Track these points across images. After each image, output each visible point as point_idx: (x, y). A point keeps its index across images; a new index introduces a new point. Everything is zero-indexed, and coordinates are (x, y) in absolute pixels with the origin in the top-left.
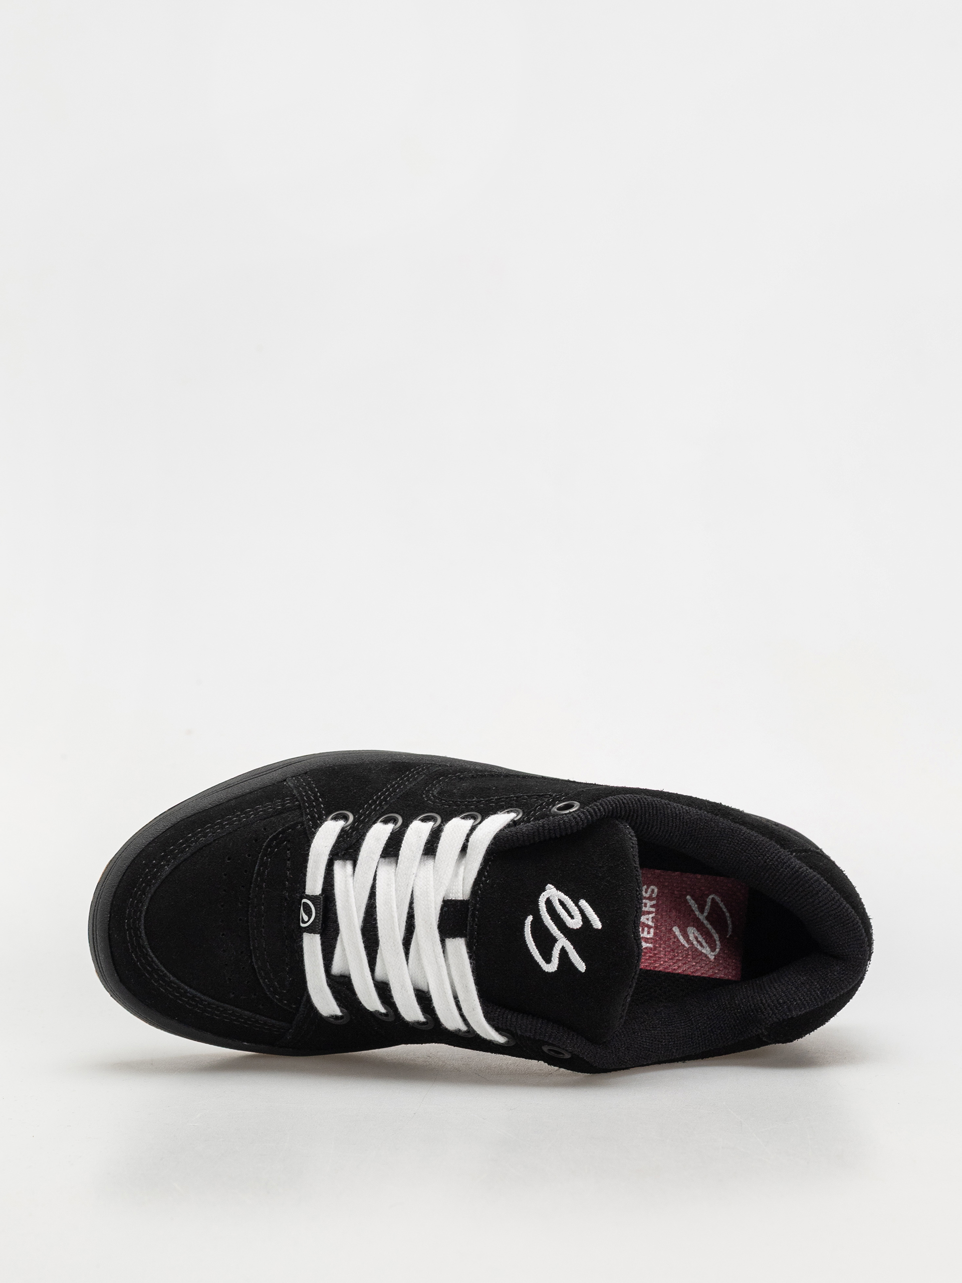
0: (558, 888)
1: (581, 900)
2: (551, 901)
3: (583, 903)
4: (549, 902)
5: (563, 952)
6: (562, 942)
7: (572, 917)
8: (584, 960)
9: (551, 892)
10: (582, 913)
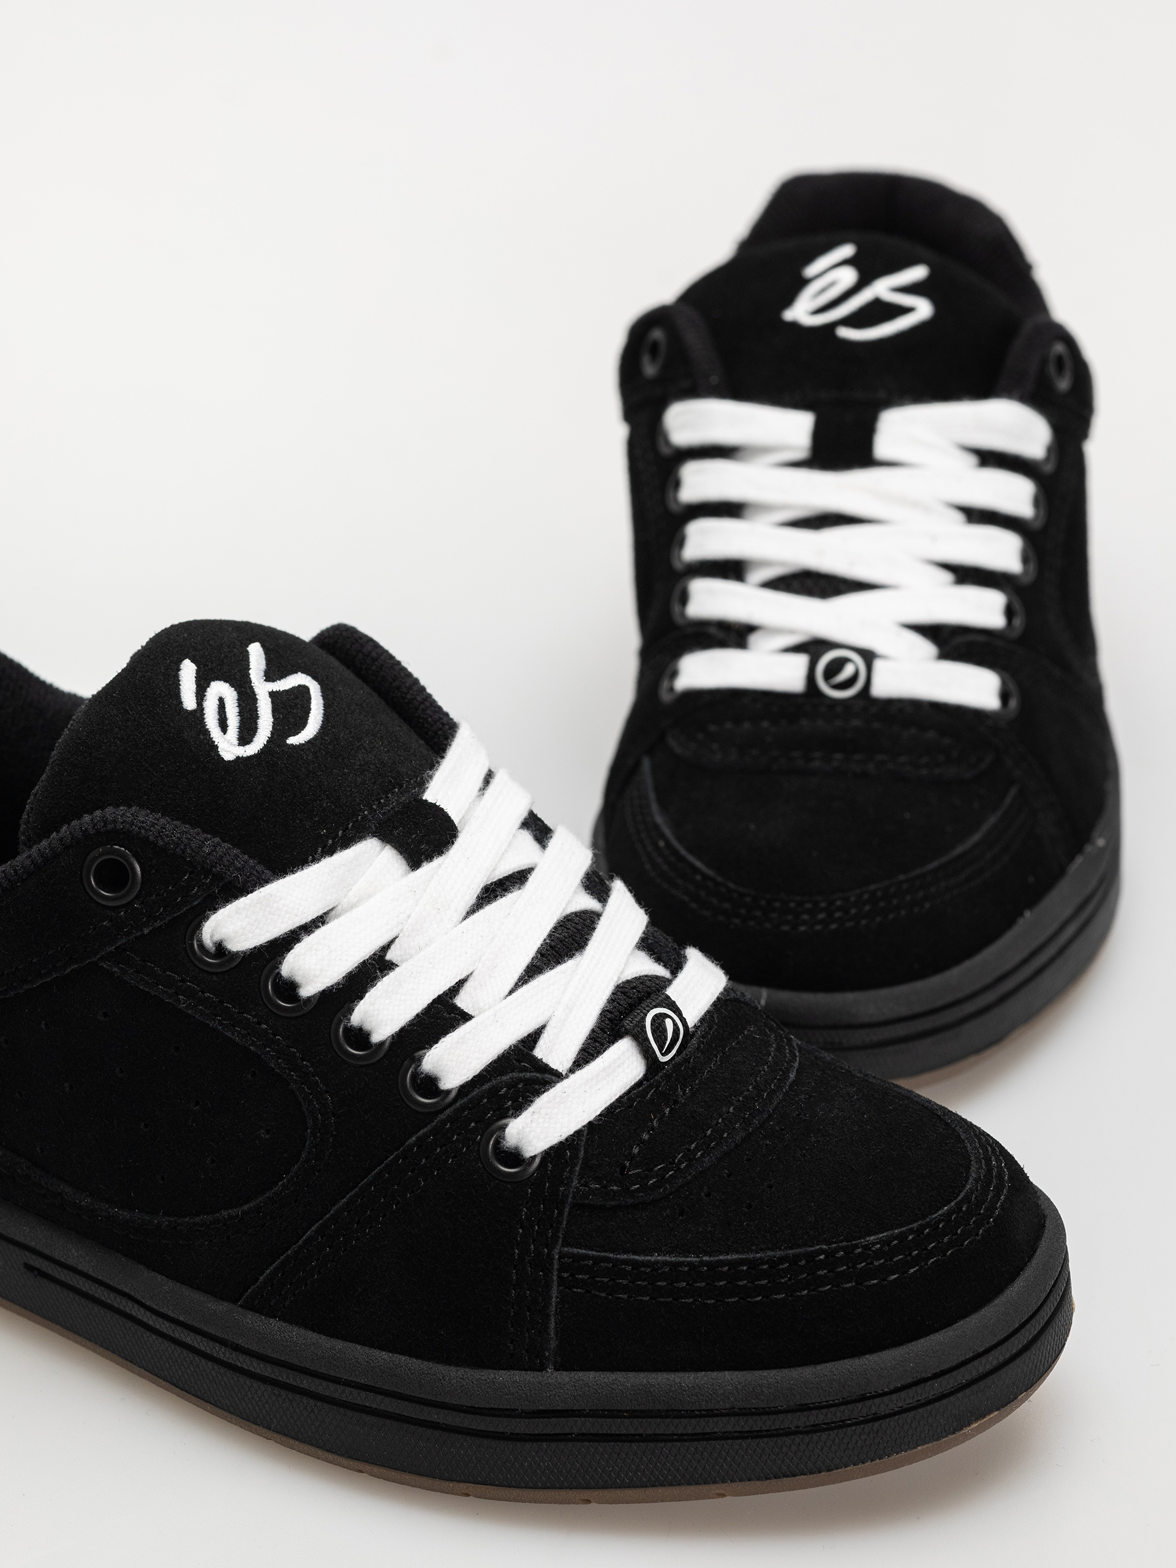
0: (214, 745)
1: (188, 710)
3: (189, 701)
4: (246, 735)
5: (272, 678)
6: (263, 689)
7: (221, 702)
9: (229, 747)
10: (200, 695)
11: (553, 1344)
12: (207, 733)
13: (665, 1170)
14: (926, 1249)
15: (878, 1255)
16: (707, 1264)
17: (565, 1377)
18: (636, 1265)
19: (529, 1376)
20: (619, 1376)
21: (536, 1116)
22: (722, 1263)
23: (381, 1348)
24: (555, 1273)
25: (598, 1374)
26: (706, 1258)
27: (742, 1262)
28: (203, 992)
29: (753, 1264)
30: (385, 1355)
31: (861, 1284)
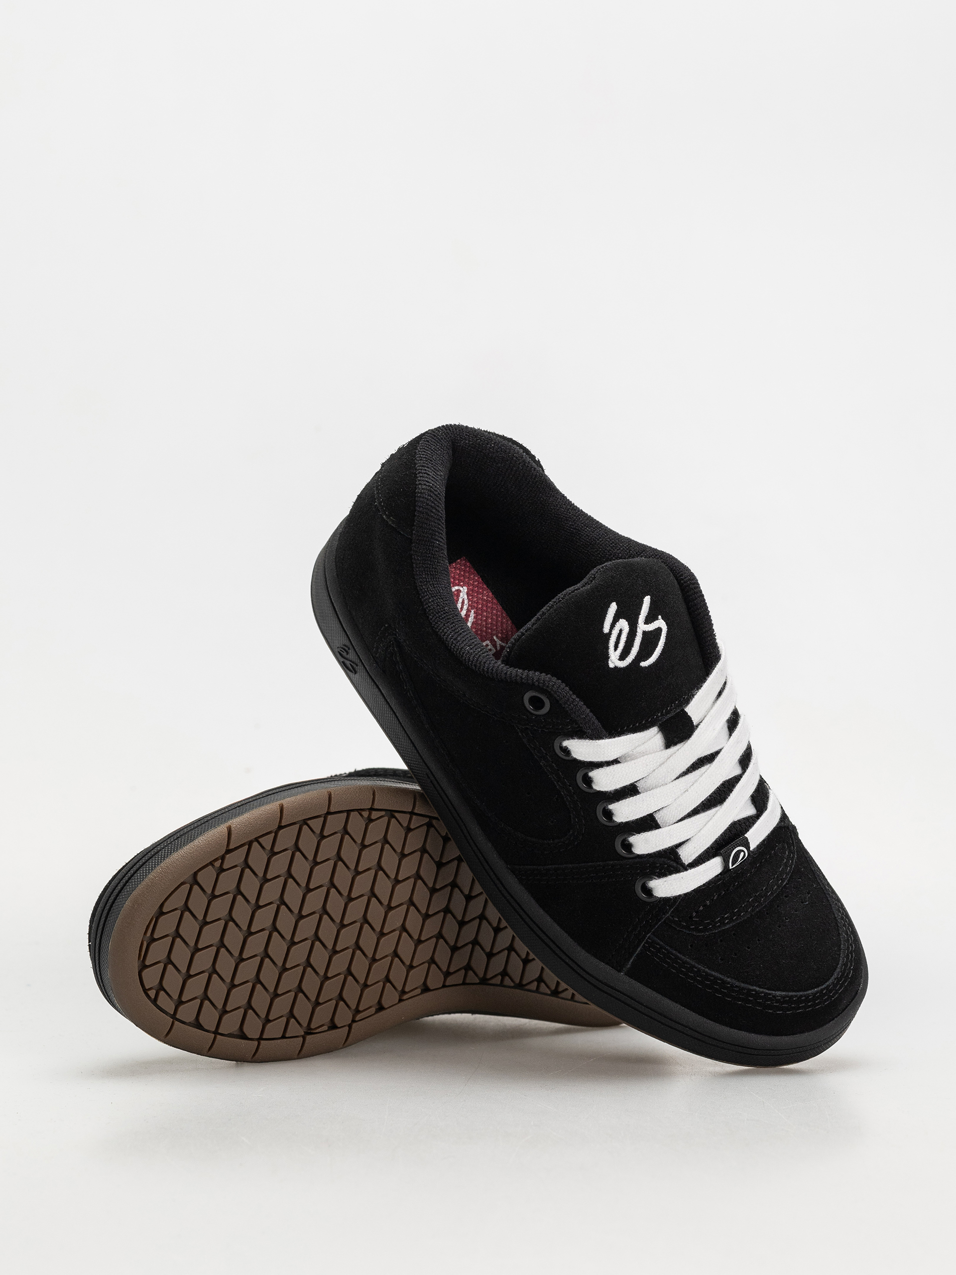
0: (607, 657)
1: (605, 632)
2: (620, 656)
3: (606, 630)
4: (622, 657)
5: (648, 621)
6: (642, 627)
7: (621, 631)
8: (643, 601)
9: (614, 660)
10: (613, 626)
11: (629, 966)
12: (608, 648)
13: (709, 924)
14: (799, 1005)
15: (778, 1001)
16: (706, 973)
17: (627, 979)
18: (677, 957)
19: (613, 971)
20: (649, 991)
21: (666, 883)
22: (712, 976)
23: (559, 924)
24: (643, 943)
25: (640, 985)
26: (707, 970)
27: (721, 979)
28: (552, 762)
29: (724, 982)
30: (558, 928)
31: (764, 1009)
